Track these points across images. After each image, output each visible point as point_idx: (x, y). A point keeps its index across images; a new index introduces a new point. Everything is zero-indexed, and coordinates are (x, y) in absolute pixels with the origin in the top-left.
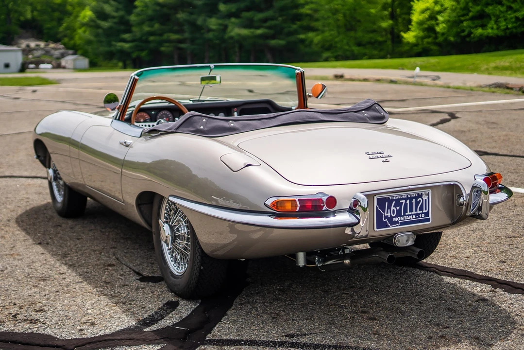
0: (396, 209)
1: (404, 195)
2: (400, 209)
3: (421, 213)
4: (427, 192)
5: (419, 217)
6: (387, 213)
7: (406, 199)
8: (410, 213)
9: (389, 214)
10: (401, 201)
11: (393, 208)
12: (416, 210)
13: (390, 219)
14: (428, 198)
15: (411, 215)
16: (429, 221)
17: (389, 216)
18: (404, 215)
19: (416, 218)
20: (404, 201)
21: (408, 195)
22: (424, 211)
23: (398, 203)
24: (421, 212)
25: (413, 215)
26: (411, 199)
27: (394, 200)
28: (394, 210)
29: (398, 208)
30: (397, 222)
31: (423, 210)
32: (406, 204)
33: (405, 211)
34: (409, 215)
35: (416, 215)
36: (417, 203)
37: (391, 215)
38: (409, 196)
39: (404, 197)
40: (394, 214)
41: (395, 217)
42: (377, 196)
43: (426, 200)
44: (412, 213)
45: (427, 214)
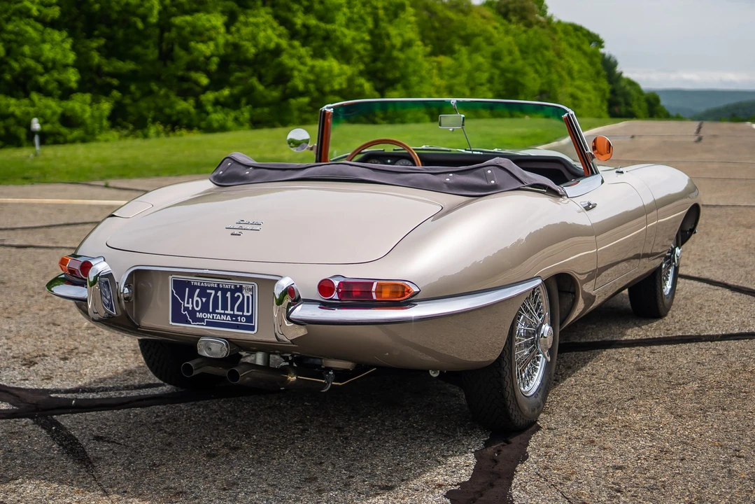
0: (202, 300)
1: (214, 283)
2: (208, 301)
3: (241, 316)
4: (251, 287)
5: (237, 320)
6: (188, 303)
7: (217, 290)
8: (223, 312)
9: (190, 306)
10: (208, 291)
11: (196, 298)
12: (232, 309)
13: (193, 313)
14: (252, 295)
15: (224, 314)
16: (253, 330)
17: (190, 309)
18: (214, 312)
19: (232, 320)
20: (213, 292)
21: (218, 285)
22: (245, 313)
23: (204, 292)
24: (241, 313)
25: (227, 315)
26: (224, 291)
27: (197, 287)
28: (197, 301)
29: (204, 300)
30: (202, 320)
31: (243, 312)
32: (216, 297)
33: (215, 306)
34: (220, 314)
35: (232, 316)
36: (234, 300)
37: (193, 307)
38: (221, 286)
39: (212, 285)
40: (197, 307)
41: (199, 312)
42: (173, 276)
43: (248, 297)
44: (226, 312)
45: (250, 319)
